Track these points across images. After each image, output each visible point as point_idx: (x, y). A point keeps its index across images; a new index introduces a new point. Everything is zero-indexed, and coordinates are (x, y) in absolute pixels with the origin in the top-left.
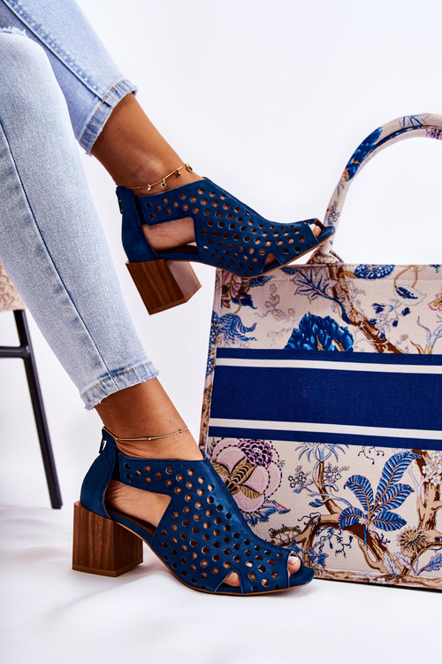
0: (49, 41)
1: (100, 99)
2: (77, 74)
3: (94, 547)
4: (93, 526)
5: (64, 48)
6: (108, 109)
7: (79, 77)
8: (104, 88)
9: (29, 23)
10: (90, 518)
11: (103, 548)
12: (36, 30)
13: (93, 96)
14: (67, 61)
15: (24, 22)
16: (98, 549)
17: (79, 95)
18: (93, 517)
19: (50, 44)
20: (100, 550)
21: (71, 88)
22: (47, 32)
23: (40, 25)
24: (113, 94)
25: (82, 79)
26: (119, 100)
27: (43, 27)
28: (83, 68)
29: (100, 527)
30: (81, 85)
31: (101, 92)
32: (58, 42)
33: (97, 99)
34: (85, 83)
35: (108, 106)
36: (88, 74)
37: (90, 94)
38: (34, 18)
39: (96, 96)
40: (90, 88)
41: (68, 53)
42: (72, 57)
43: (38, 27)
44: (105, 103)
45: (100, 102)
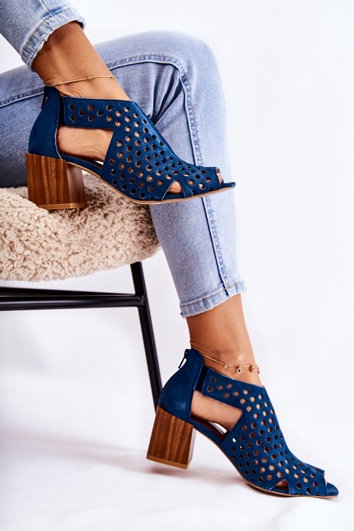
0: (213, 225)
1: (224, 286)
2: (218, 259)
3: (49, 185)
4: (47, 168)
5: (219, 236)
6: (226, 296)
7: (218, 262)
8: (230, 280)
9: (208, 205)
10: (43, 161)
11: (58, 184)
12: (209, 213)
13: (220, 281)
14: (216, 246)
15: (205, 203)
16: (54, 187)
17: (211, 274)
18: (46, 160)
19: (213, 228)
20: (55, 187)
21: (208, 266)
22: (215, 219)
23: (213, 211)
24: (234, 288)
25: (219, 265)
26: (235, 294)
27: (214, 214)
28: (224, 257)
29: (54, 168)
30: (216, 269)
31: (227, 282)
32: (218, 229)
33: (222, 284)
34: (220, 269)
35: (227, 294)
36: (225, 263)
37: (219, 278)
38: (212, 203)
39: (222, 282)
40: (221, 274)
41: (220, 241)
42: (221, 245)
43: (211, 212)
44: (226, 291)
45: (223, 288)
